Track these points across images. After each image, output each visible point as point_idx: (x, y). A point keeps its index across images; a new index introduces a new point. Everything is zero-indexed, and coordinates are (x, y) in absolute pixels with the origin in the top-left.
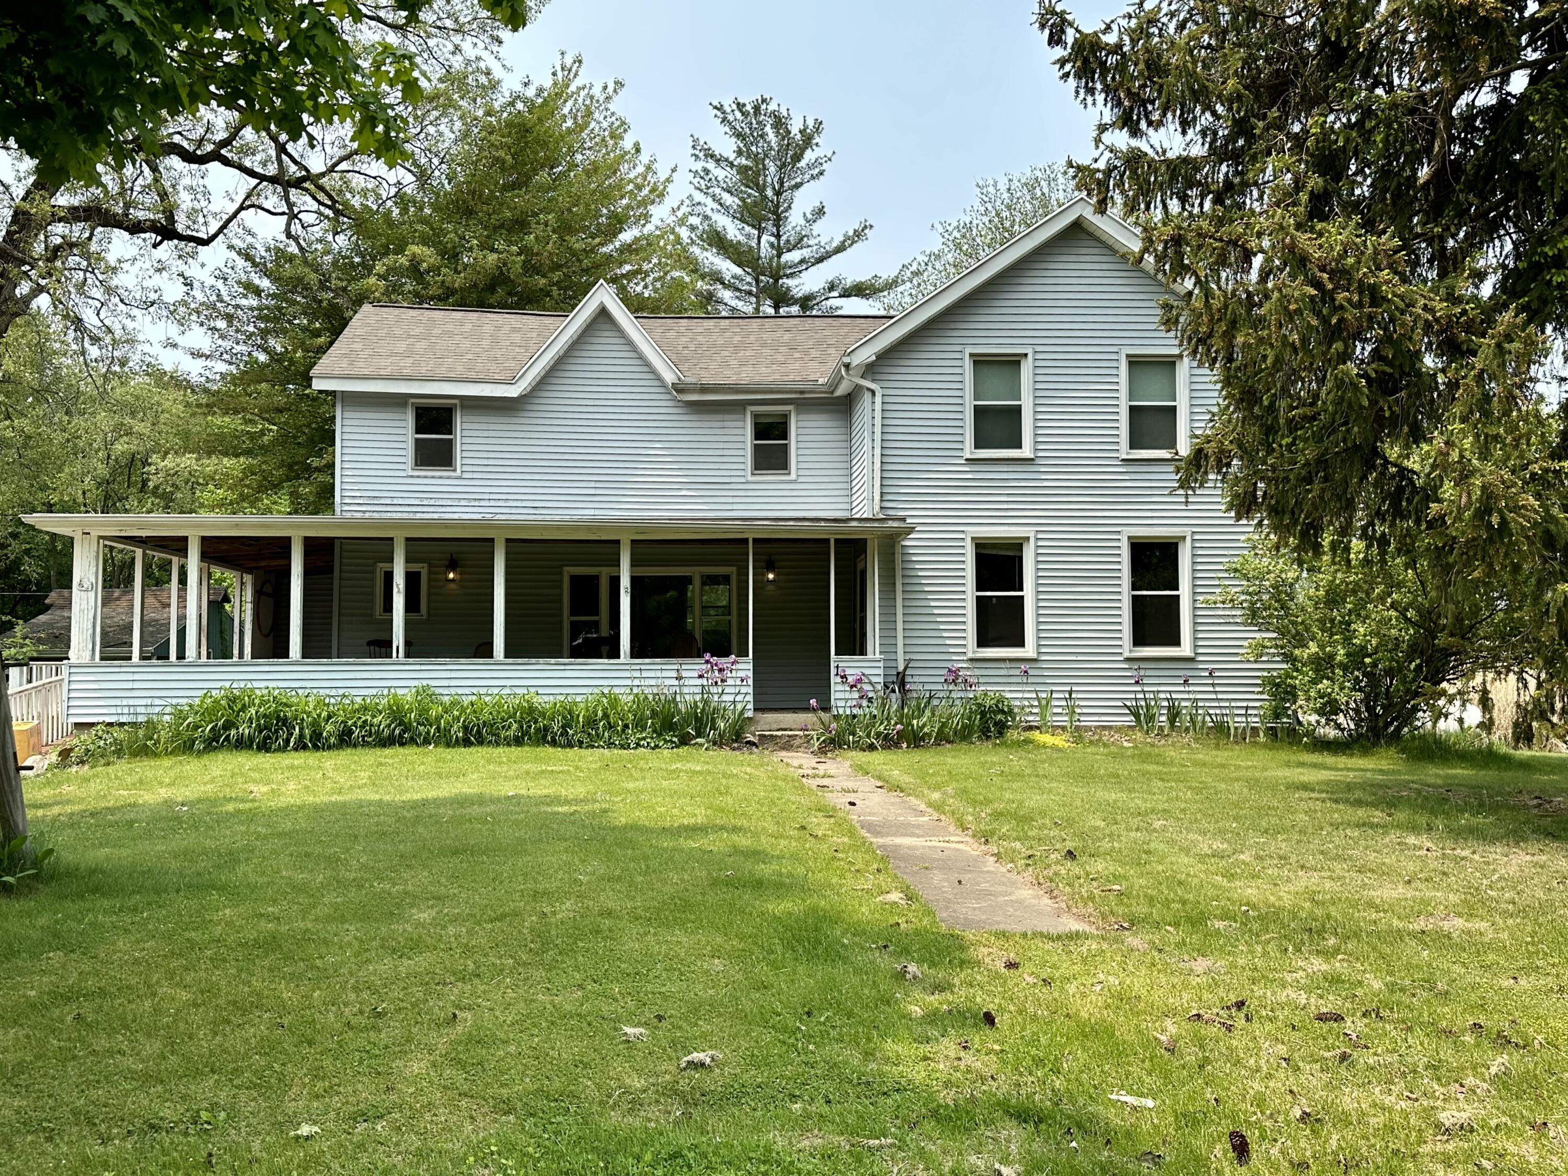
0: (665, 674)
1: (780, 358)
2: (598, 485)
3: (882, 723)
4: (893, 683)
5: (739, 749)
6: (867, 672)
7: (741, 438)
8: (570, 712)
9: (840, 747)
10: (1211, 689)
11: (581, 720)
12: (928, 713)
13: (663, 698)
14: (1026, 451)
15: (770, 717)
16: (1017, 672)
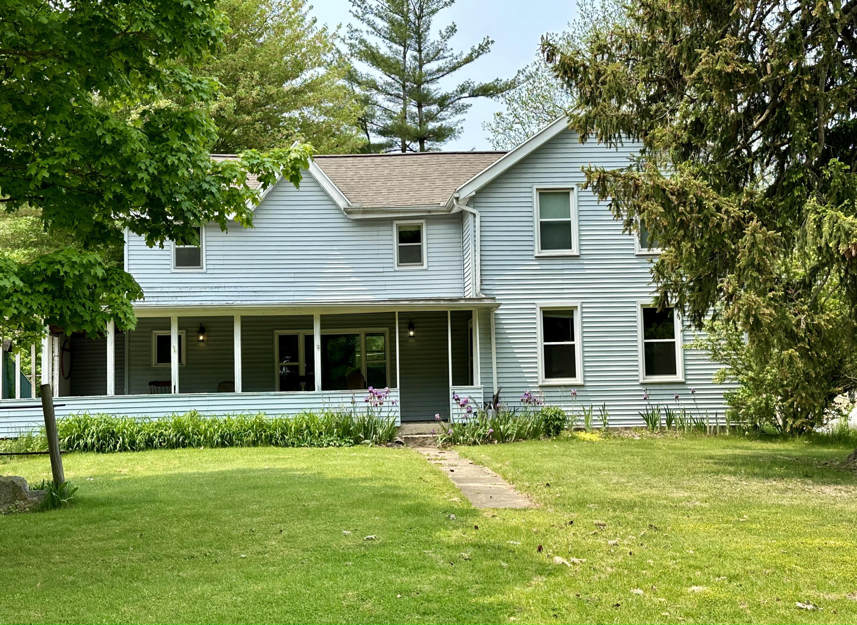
0: (345, 400)
1: (415, 186)
2: (296, 275)
3: (481, 428)
4: (490, 402)
5: (391, 446)
6: (473, 396)
7: (390, 242)
8: (286, 425)
9: (455, 444)
10: (693, 402)
11: (293, 430)
12: (511, 421)
13: (343, 415)
14: (574, 251)
15: (412, 426)
16: (569, 394)
